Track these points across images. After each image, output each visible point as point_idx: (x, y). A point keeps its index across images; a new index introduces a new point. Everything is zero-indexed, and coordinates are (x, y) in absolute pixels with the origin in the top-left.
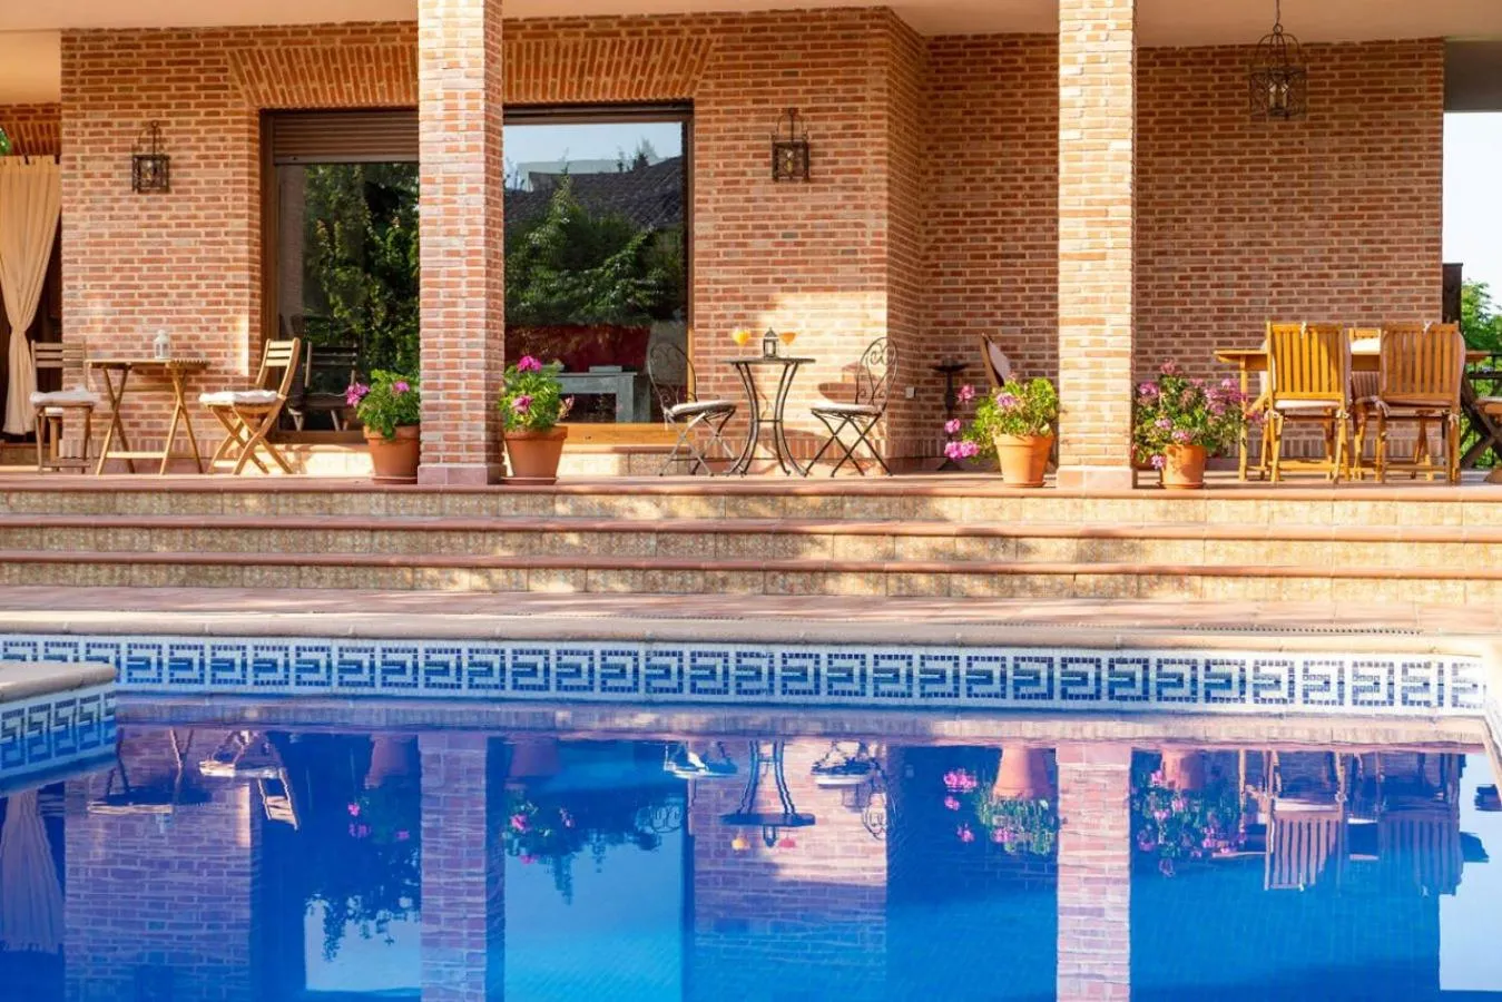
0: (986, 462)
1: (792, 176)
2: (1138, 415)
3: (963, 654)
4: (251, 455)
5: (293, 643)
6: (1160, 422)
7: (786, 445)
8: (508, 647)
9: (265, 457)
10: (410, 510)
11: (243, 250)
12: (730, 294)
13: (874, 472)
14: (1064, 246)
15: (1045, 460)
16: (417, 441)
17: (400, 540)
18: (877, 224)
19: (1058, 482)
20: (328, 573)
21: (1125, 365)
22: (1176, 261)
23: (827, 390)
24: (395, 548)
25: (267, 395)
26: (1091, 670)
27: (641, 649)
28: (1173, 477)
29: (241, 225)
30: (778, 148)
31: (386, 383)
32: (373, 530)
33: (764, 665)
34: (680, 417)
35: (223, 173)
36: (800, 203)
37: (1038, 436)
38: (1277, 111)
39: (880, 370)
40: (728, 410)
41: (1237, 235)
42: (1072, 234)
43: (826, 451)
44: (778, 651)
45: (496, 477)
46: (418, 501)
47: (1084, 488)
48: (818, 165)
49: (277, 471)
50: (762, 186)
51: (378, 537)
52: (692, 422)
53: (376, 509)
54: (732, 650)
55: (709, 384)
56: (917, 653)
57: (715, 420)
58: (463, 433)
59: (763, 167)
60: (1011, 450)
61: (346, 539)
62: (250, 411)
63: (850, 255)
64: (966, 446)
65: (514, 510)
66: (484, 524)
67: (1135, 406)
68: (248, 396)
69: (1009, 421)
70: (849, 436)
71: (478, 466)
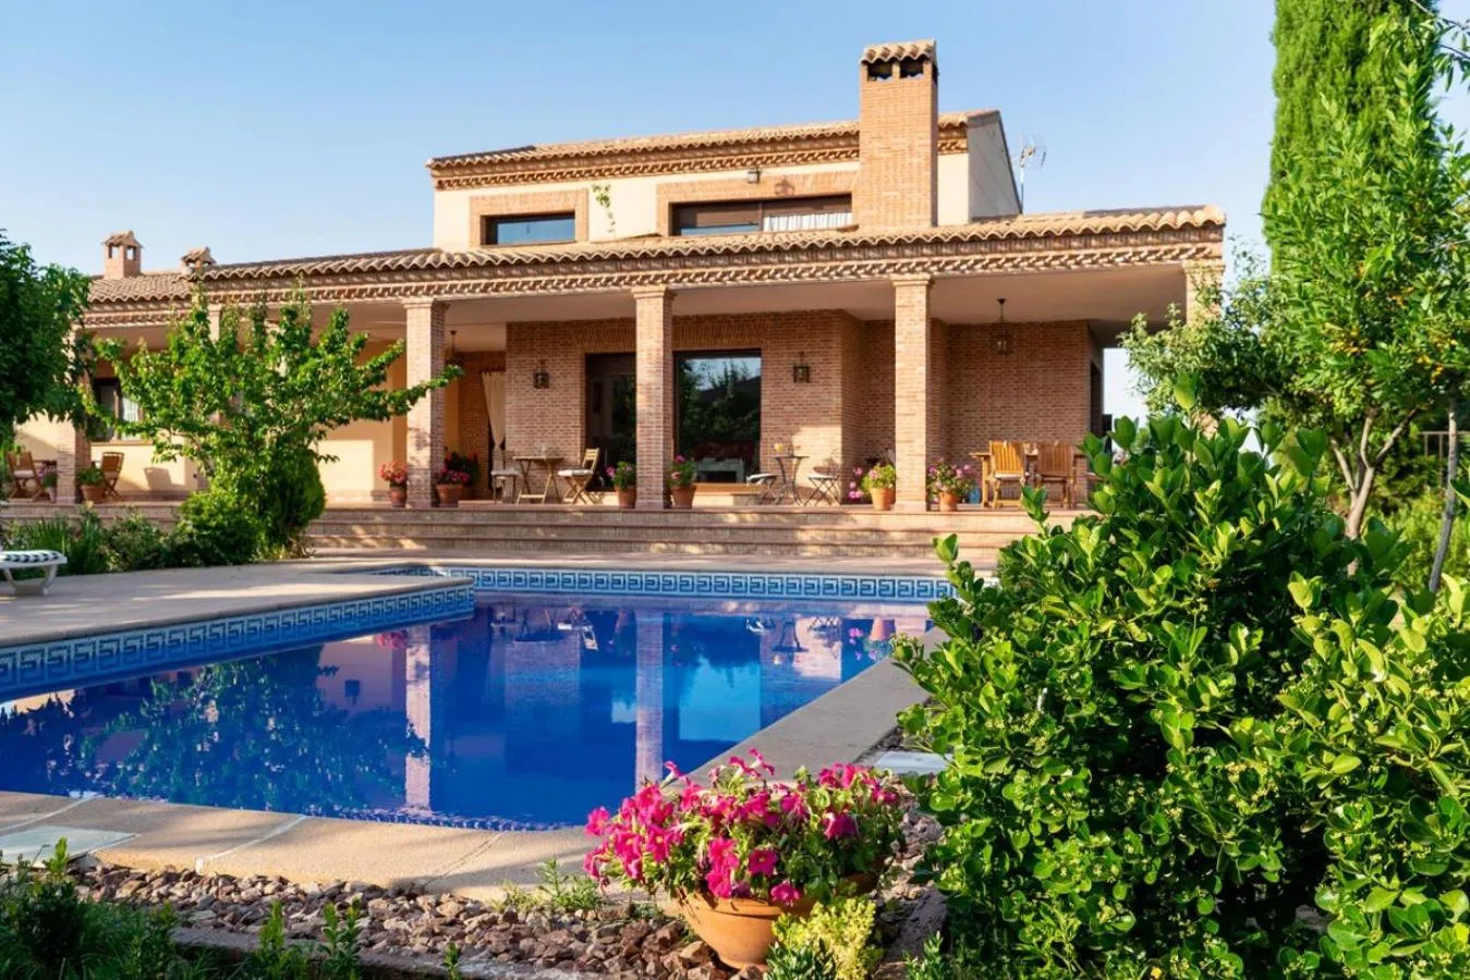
0: (868, 500)
1: (802, 380)
2: (929, 480)
3: (821, 577)
4: (579, 496)
5: (561, 571)
6: (938, 484)
7: (798, 492)
8: (644, 574)
9: (585, 496)
10: (633, 519)
11: (578, 412)
12: (776, 430)
13: (836, 504)
14: (898, 410)
15: (890, 500)
16: (635, 491)
17: (627, 531)
18: (837, 400)
19: (896, 508)
20: (597, 545)
21: (922, 460)
22: (973, 415)
23: (817, 469)
24: (626, 535)
25: (586, 471)
26: (872, 584)
27: (695, 574)
28: (944, 506)
29: (577, 401)
30: (796, 369)
31: (624, 467)
32: (616, 527)
33: (743, 581)
34: (754, 481)
35: (570, 380)
36: (805, 391)
37: (887, 489)
38: (1001, 352)
39: (838, 461)
40: (774, 478)
41: (999, 404)
42: (901, 405)
43: (816, 495)
44: (749, 576)
45: (668, 505)
46: (634, 516)
47: (906, 511)
48: (813, 375)
49: (590, 503)
50: (790, 385)
51: (618, 531)
52: (759, 483)
53: (619, 519)
54: (730, 575)
55: (768, 467)
56: (803, 577)
57: (769, 482)
58: (654, 488)
59: (790, 376)
60: (877, 495)
61: (605, 531)
62: (578, 478)
63: (826, 413)
64: (859, 494)
65: (674, 520)
66: (661, 524)
67: (927, 478)
68: (577, 472)
69: (876, 482)
70: (823, 489)
71: (660, 501)
